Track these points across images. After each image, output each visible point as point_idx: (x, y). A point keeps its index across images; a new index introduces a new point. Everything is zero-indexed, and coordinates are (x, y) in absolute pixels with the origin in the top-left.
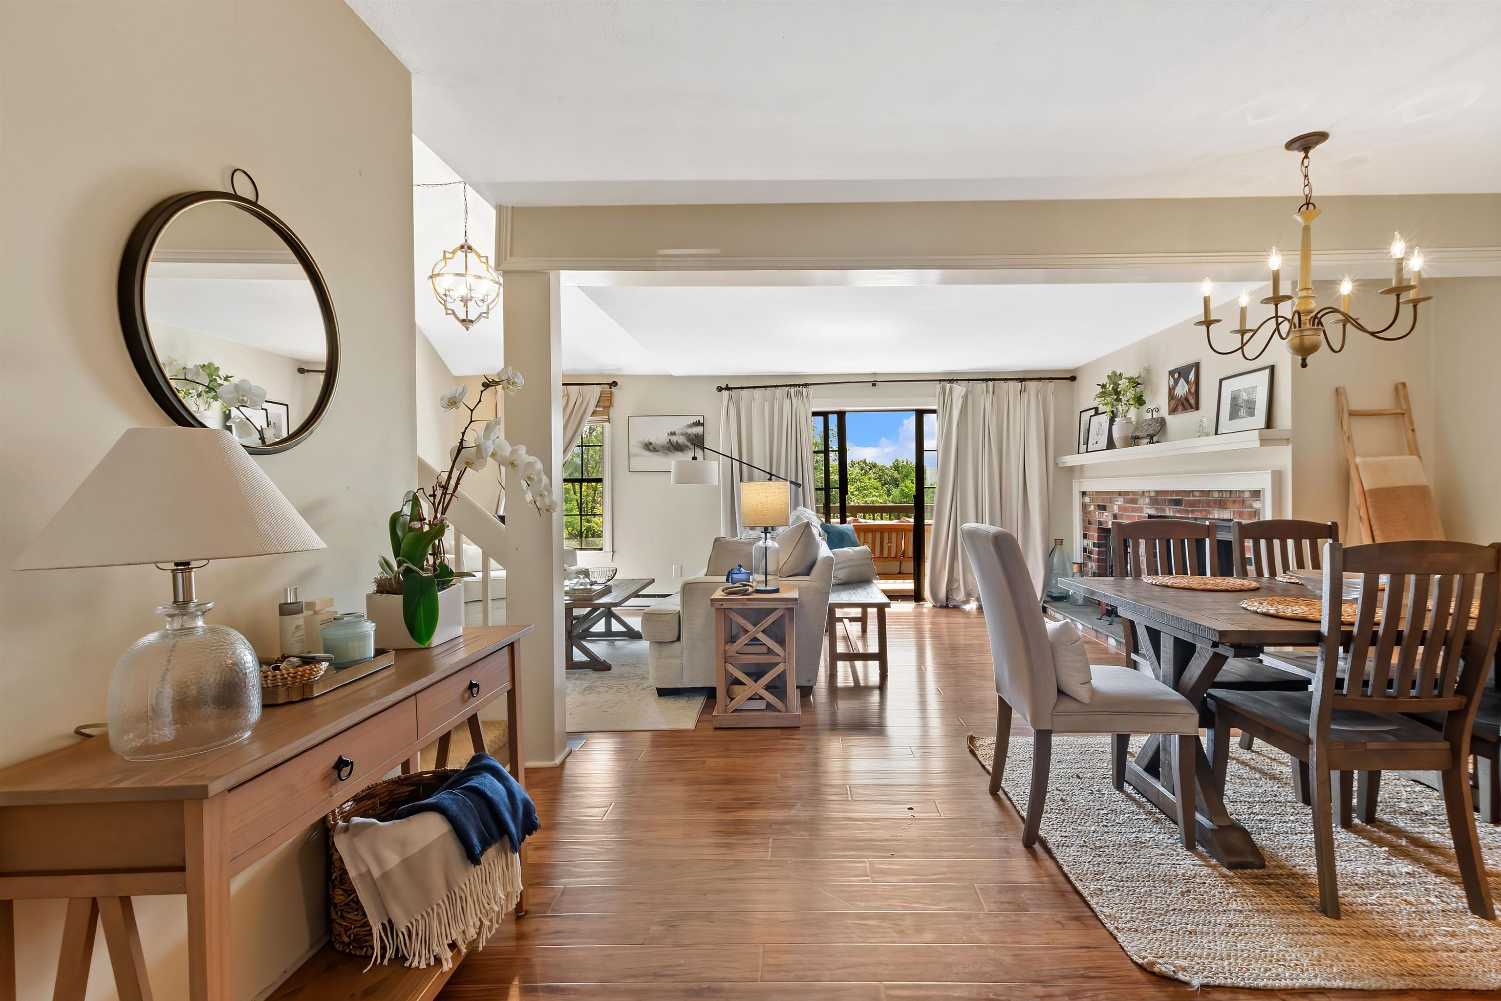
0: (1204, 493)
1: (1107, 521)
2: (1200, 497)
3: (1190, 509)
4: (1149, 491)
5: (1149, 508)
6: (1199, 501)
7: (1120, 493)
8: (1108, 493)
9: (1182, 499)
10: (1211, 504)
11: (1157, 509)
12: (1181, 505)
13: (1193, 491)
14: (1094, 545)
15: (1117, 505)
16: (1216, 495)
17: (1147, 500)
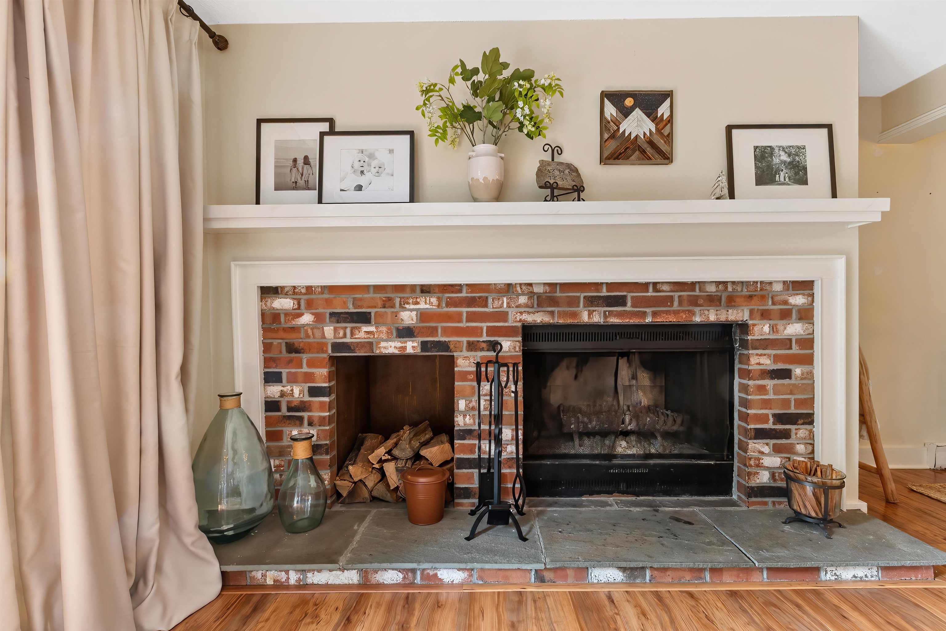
0: (679, 286)
1: (371, 344)
2: (671, 291)
3: (648, 310)
4: (530, 285)
5: (529, 313)
6: (671, 298)
7: (426, 290)
8: (379, 288)
9: (625, 297)
10: (701, 301)
11: (552, 313)
12: (624, 304)
13: (655, 284)
14: (314, 392)
15: (411, 310)
16: (712, 289)
17: (523, 300)
